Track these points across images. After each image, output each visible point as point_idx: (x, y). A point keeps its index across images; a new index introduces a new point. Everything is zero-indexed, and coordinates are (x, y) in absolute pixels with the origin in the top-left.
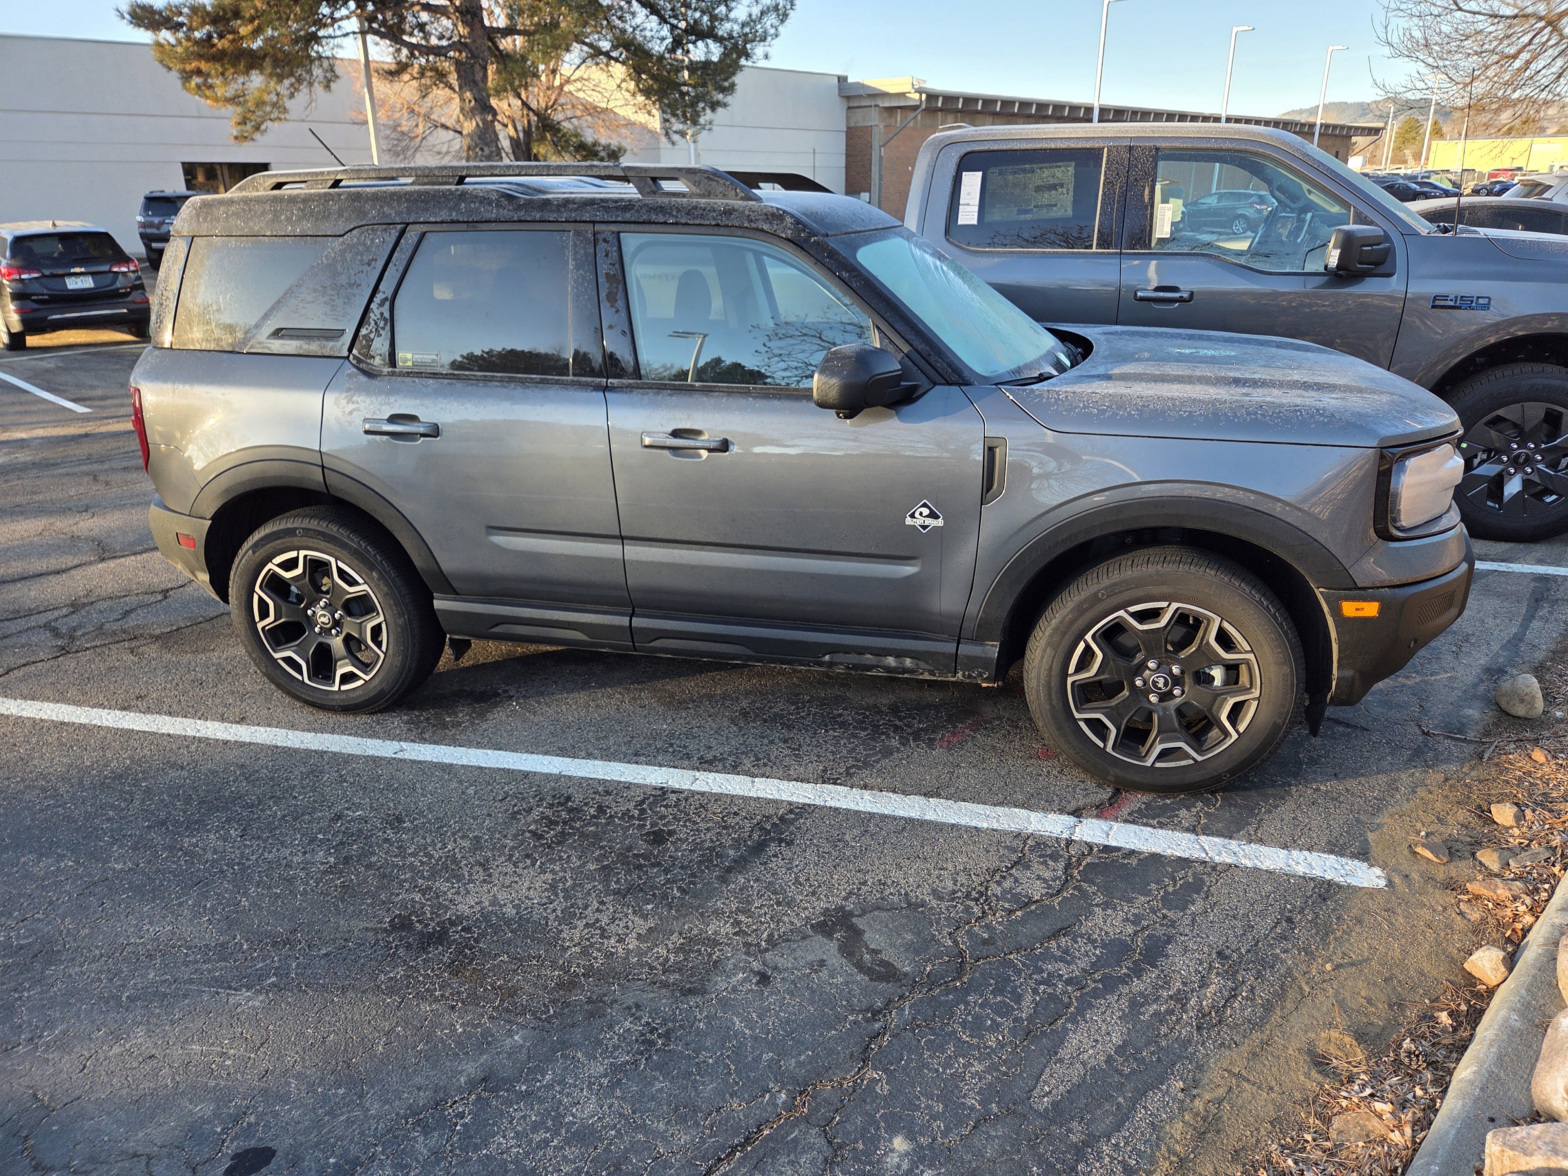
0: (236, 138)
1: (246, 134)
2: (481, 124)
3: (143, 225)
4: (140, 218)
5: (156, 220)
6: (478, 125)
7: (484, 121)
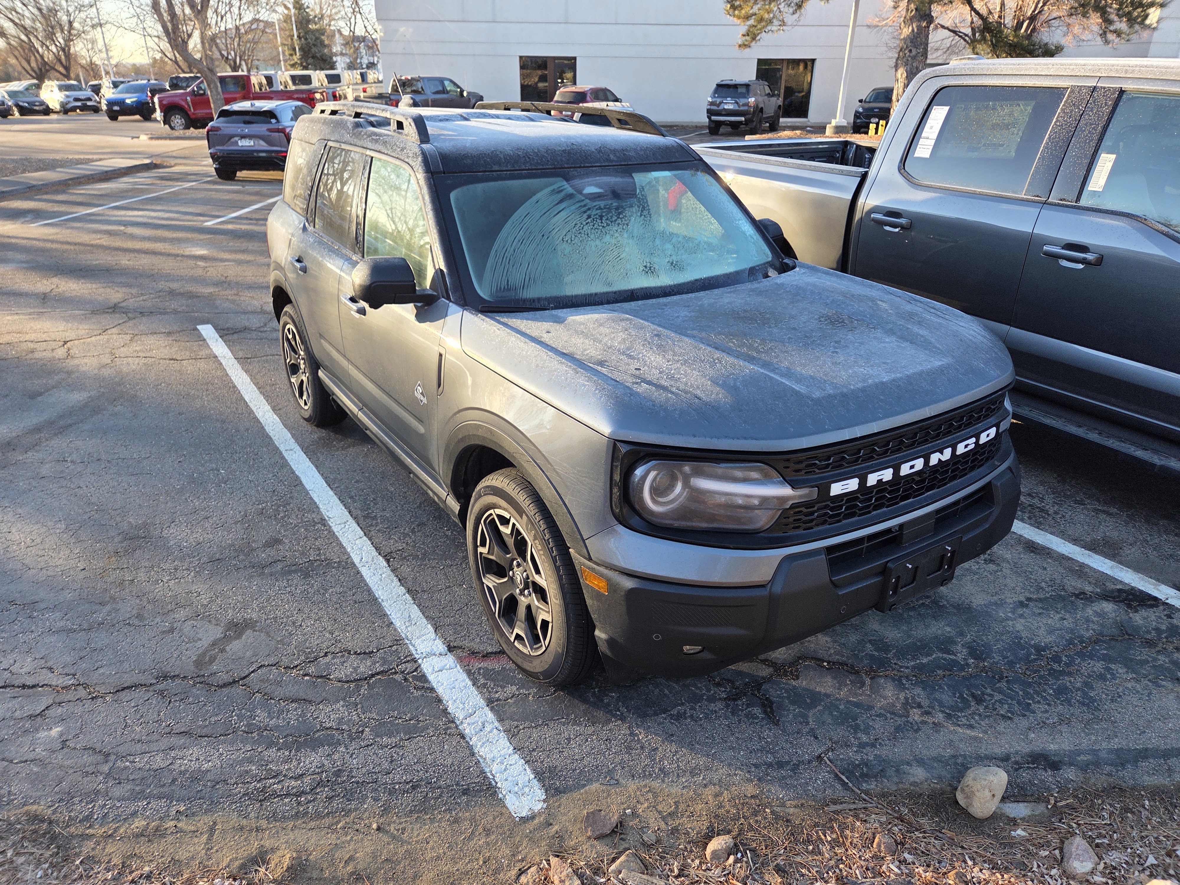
0: (740, 46)
1: (746, 43)
2: (916, 30)
3: (711, 104)
4: (710, 99)
5: (718, 100)
6: (913, 30)
7: (919, 27)
